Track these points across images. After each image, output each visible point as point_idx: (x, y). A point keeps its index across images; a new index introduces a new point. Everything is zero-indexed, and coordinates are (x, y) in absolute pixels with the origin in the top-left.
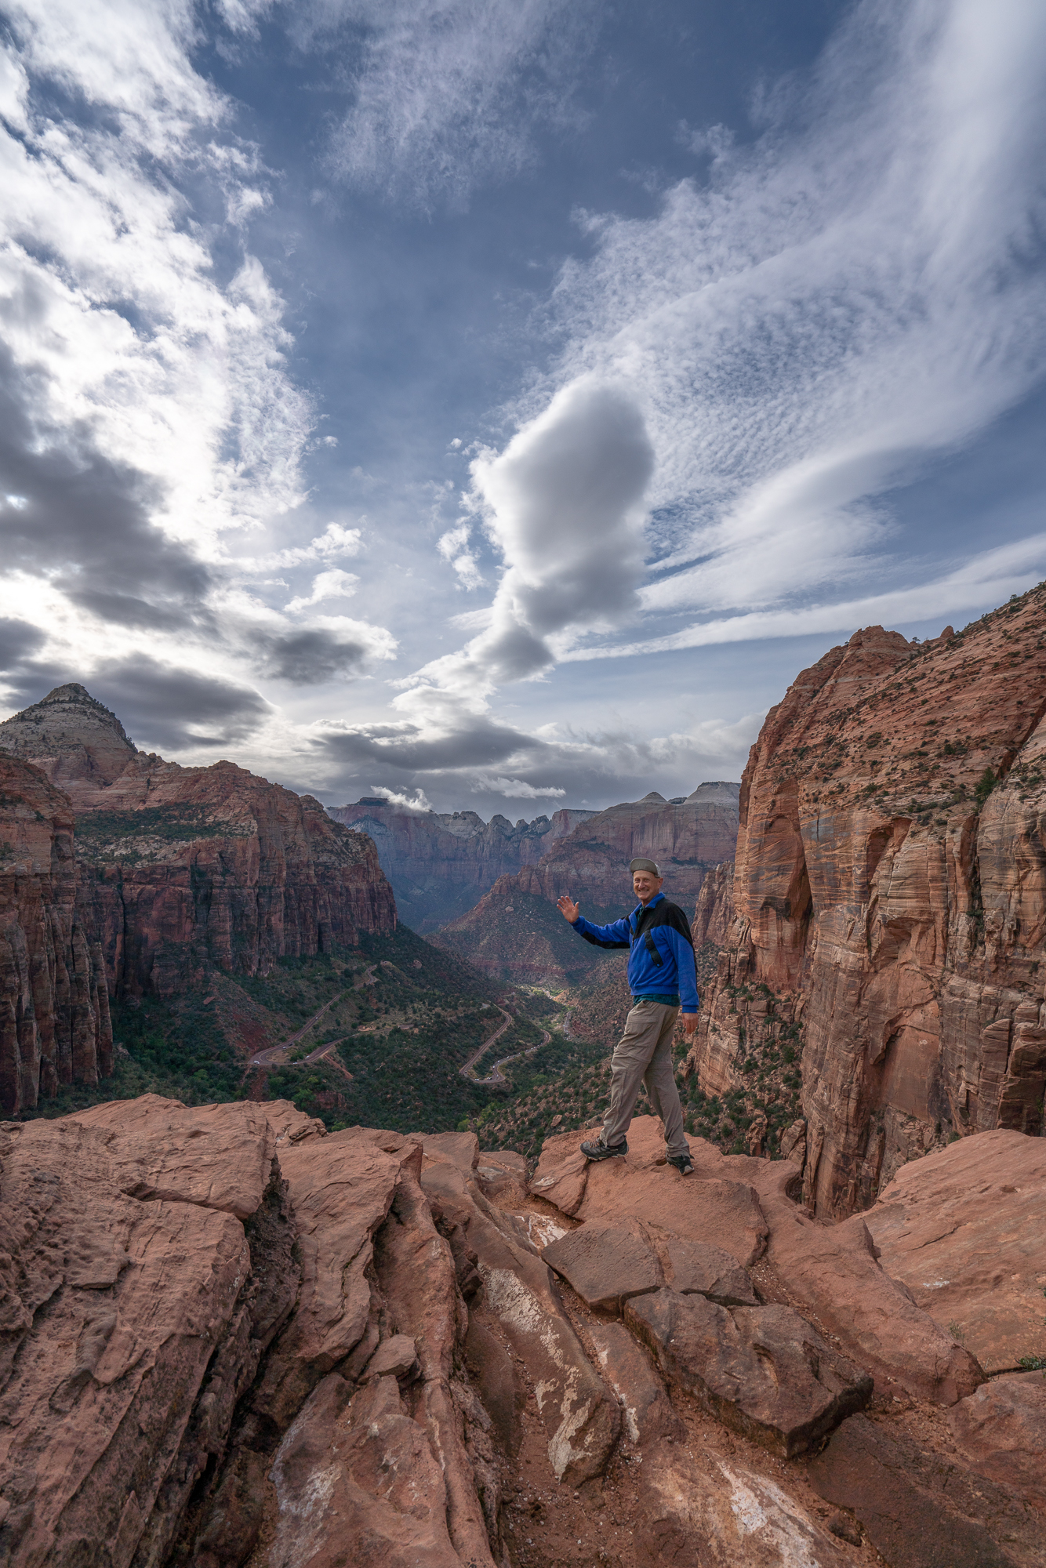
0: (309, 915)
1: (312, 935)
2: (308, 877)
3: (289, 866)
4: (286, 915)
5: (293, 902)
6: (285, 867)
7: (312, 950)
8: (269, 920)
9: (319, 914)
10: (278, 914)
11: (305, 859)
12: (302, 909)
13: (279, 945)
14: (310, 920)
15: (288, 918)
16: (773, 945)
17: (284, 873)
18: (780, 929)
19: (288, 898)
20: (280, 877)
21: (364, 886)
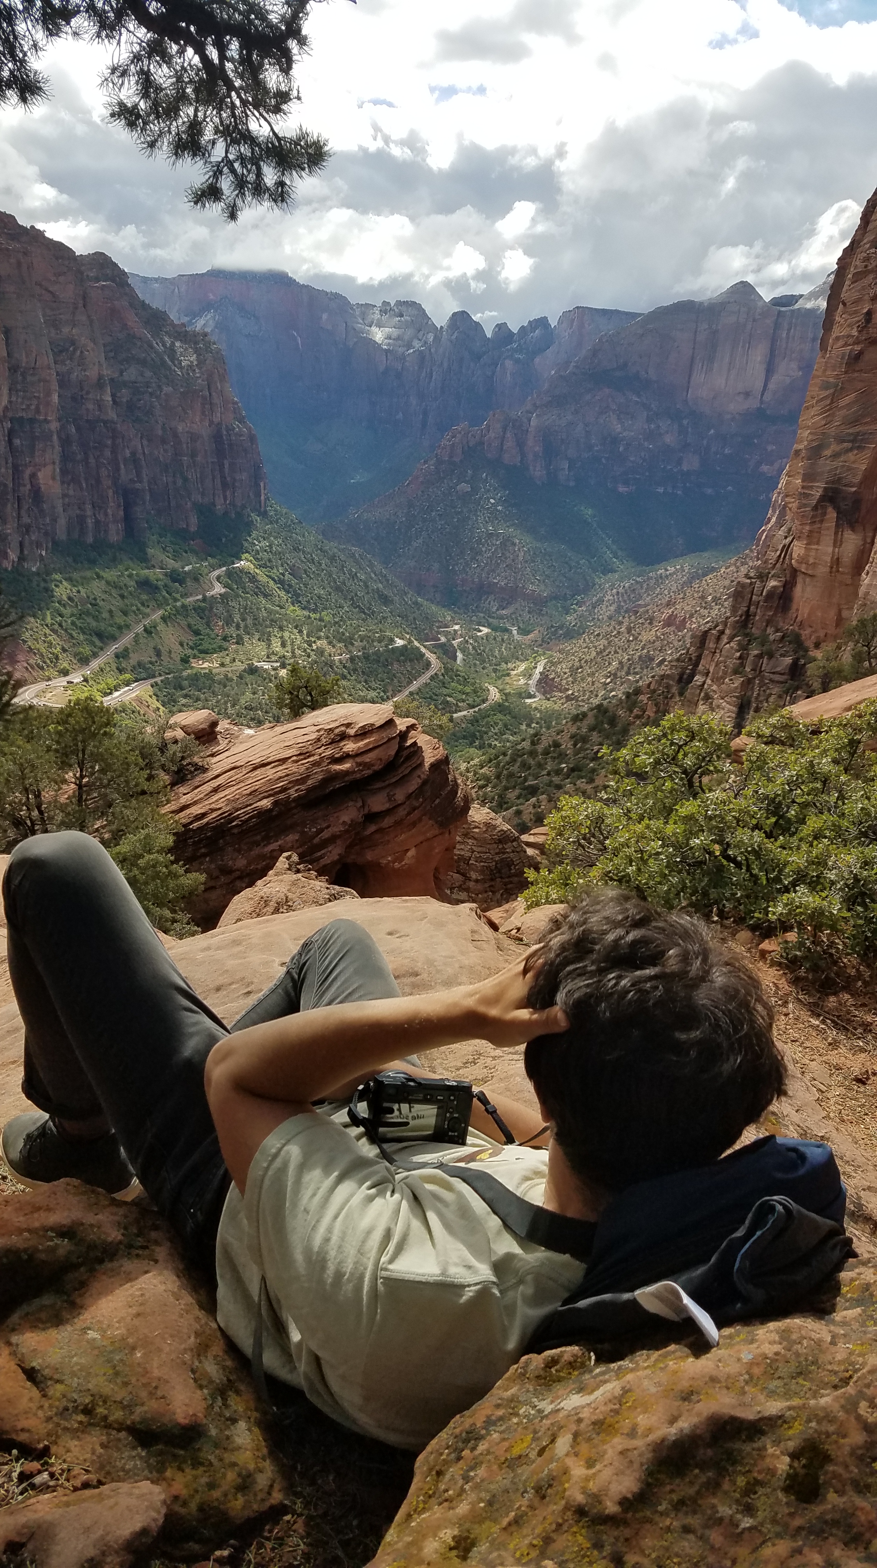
0: (104, 472)
1: (113, 508)
2: (100, 405)
3: (63, 383)
4: (64, 472)
5: (75, 448)
6: (55, 386)
7: (115, 534)
8: (33, 476)
9: (126, 475)
10: (50, 468)
11: (92, 373)
12: (92, 461)
13: (54, 520)
14: (107, 482)
15: (67, 475)
16: (822, 570)
17: (55, 398)
18: (838, 543)
19: (65, 442)
20: (48, 404)
21: (204, 429)
